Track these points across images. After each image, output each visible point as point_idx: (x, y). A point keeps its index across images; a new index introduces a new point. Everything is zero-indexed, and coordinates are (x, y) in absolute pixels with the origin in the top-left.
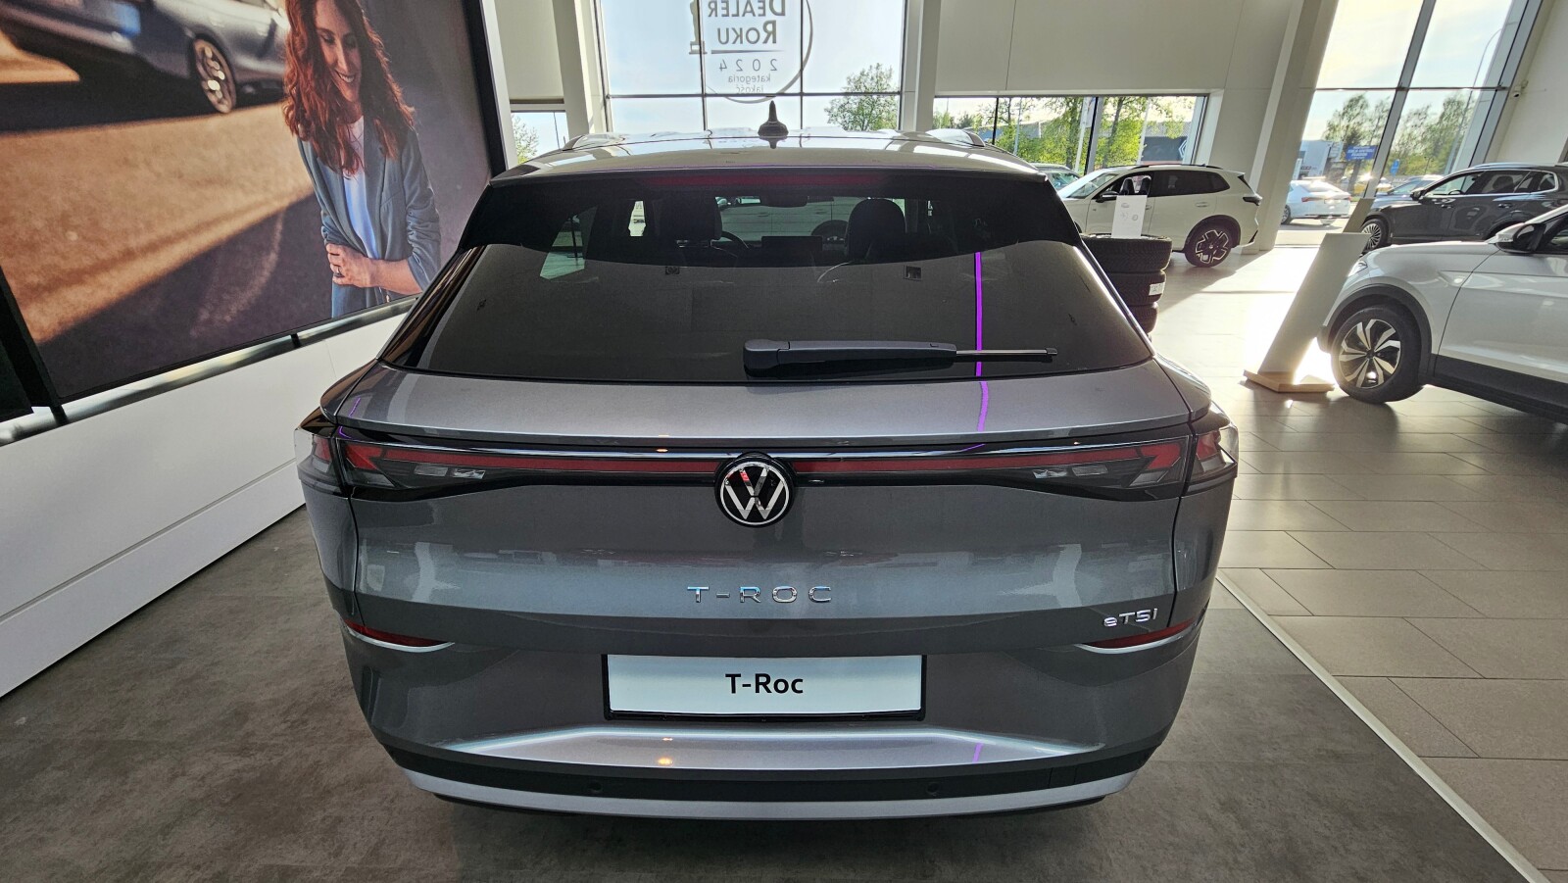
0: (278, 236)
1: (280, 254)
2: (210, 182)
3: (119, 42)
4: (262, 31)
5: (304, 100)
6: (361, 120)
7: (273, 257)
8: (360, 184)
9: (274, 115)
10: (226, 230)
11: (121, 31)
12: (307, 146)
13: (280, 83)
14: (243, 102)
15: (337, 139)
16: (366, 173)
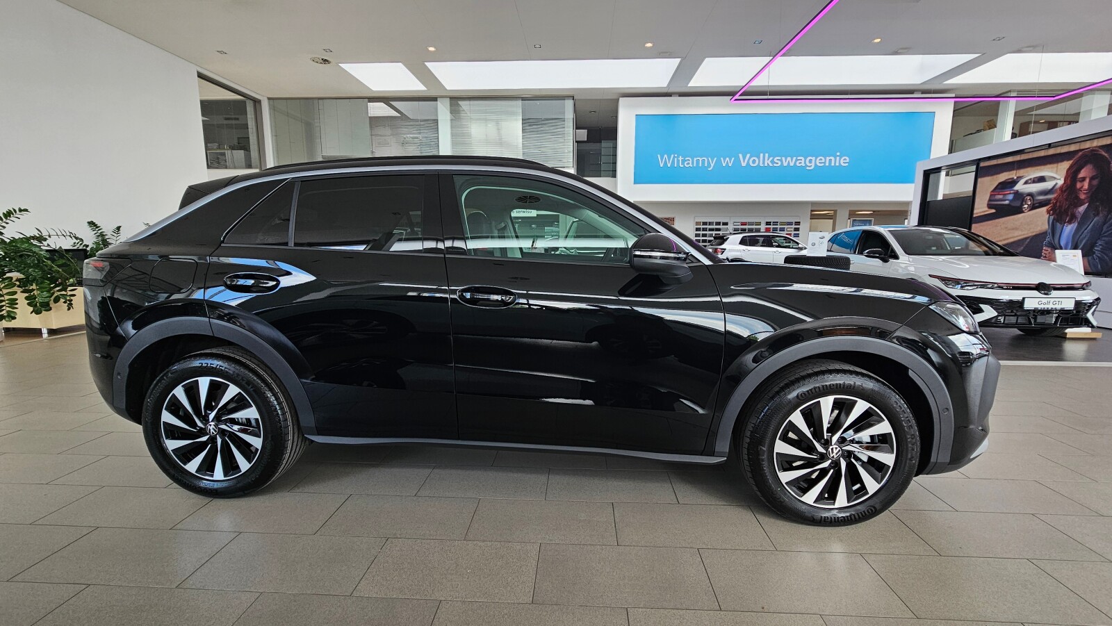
0: (1027, 243)
1: (1025, 248)
2: (1013, 229)
3: (1007, 202)
4: (1050, 187)
5: (1058, 204)
6: (1087, 204)
7: (1022, 248)
8: (1072, 228)
9: (1044, 209)
10: (1012, 240)
11: (1008, 200)
12: (1052, 217)
13: (1050, 200)
14: (1033, 207)
15: (1068, 212)
16: (1079, 223)
